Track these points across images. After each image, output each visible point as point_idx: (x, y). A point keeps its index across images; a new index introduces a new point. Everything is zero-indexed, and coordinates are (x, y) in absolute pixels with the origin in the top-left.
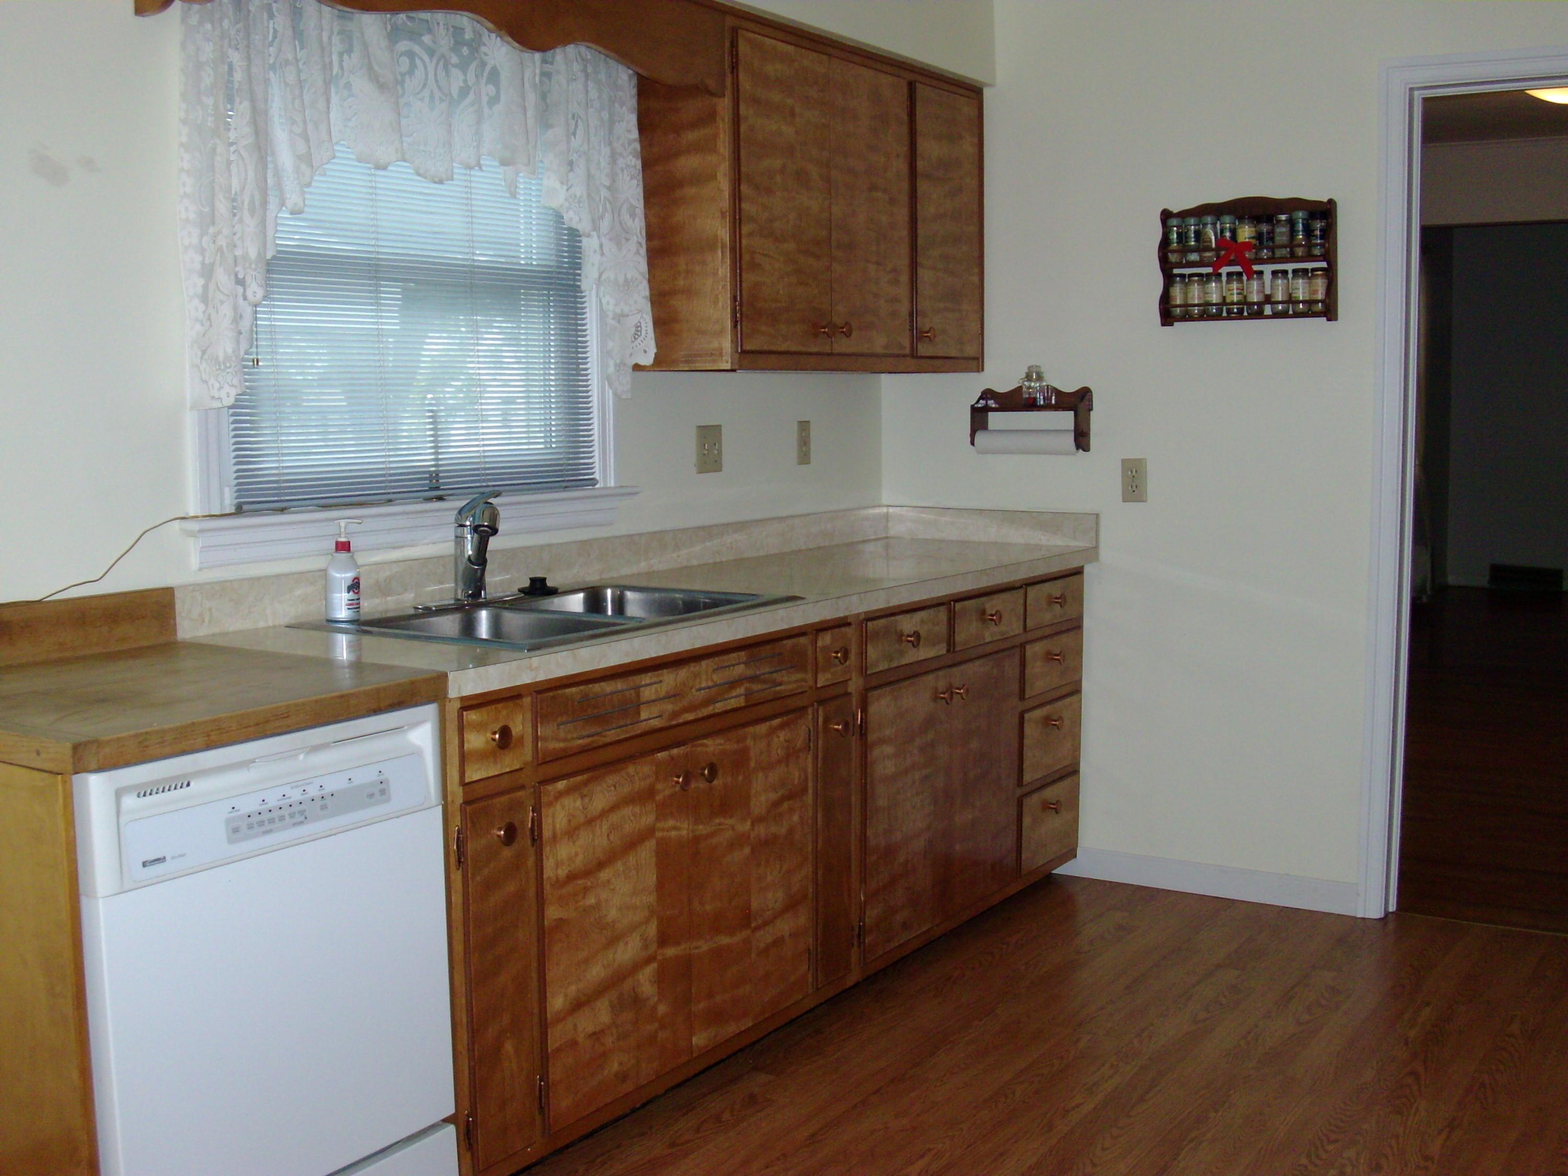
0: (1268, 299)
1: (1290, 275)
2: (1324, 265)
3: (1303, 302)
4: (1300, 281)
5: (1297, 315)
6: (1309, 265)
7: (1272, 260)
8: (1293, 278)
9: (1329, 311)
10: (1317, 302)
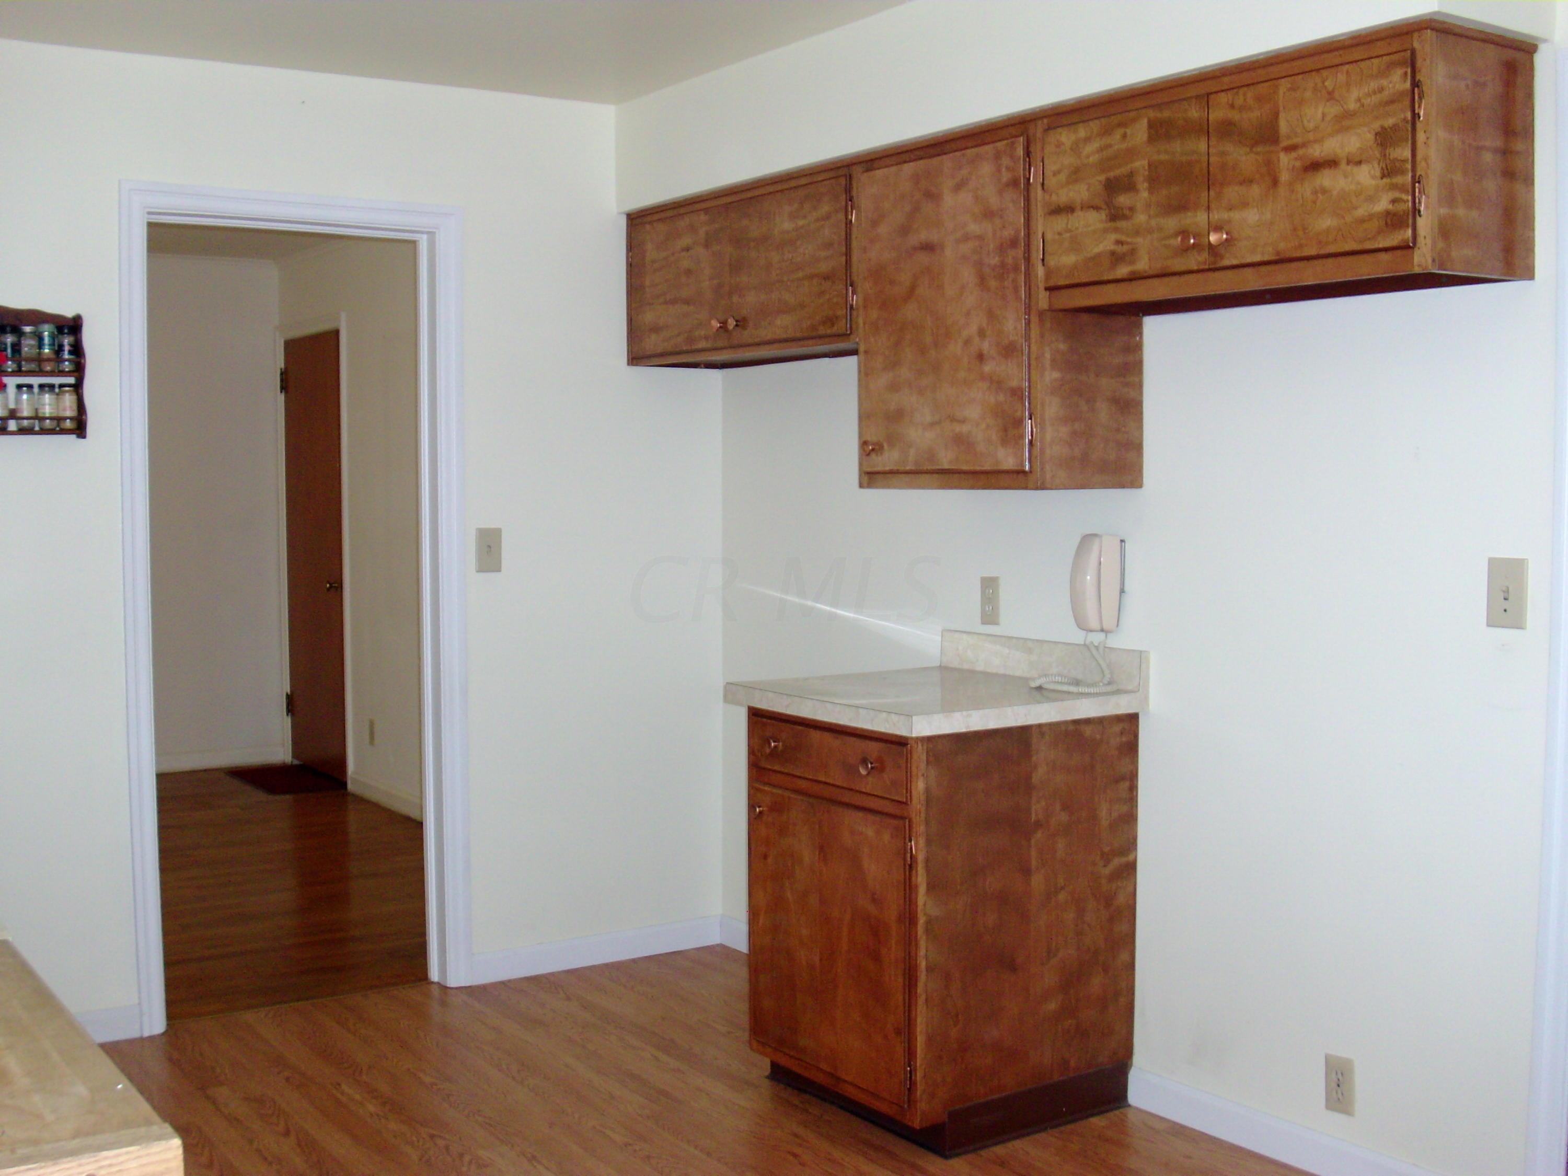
0: (13, 415)
1: (36, 390)
2: (71, 380)
3: (51, 418)
4: (47, 396)
5: (44, 431)
6: (57, 381)
7: (18, 372)
8: (39, 394)
9: (80, 428)
10: (65, 419)
